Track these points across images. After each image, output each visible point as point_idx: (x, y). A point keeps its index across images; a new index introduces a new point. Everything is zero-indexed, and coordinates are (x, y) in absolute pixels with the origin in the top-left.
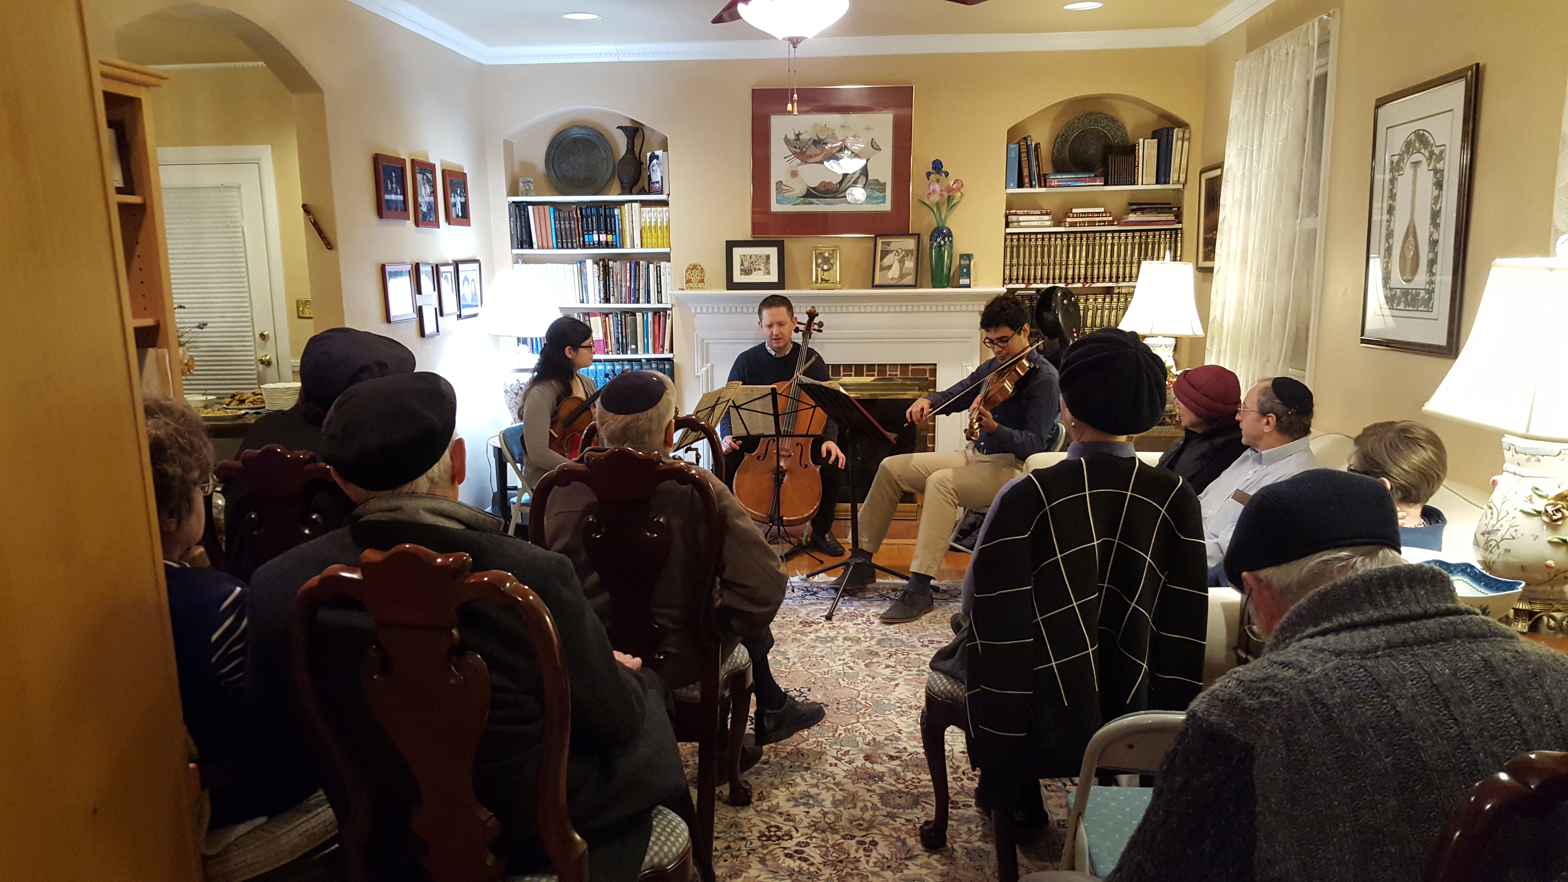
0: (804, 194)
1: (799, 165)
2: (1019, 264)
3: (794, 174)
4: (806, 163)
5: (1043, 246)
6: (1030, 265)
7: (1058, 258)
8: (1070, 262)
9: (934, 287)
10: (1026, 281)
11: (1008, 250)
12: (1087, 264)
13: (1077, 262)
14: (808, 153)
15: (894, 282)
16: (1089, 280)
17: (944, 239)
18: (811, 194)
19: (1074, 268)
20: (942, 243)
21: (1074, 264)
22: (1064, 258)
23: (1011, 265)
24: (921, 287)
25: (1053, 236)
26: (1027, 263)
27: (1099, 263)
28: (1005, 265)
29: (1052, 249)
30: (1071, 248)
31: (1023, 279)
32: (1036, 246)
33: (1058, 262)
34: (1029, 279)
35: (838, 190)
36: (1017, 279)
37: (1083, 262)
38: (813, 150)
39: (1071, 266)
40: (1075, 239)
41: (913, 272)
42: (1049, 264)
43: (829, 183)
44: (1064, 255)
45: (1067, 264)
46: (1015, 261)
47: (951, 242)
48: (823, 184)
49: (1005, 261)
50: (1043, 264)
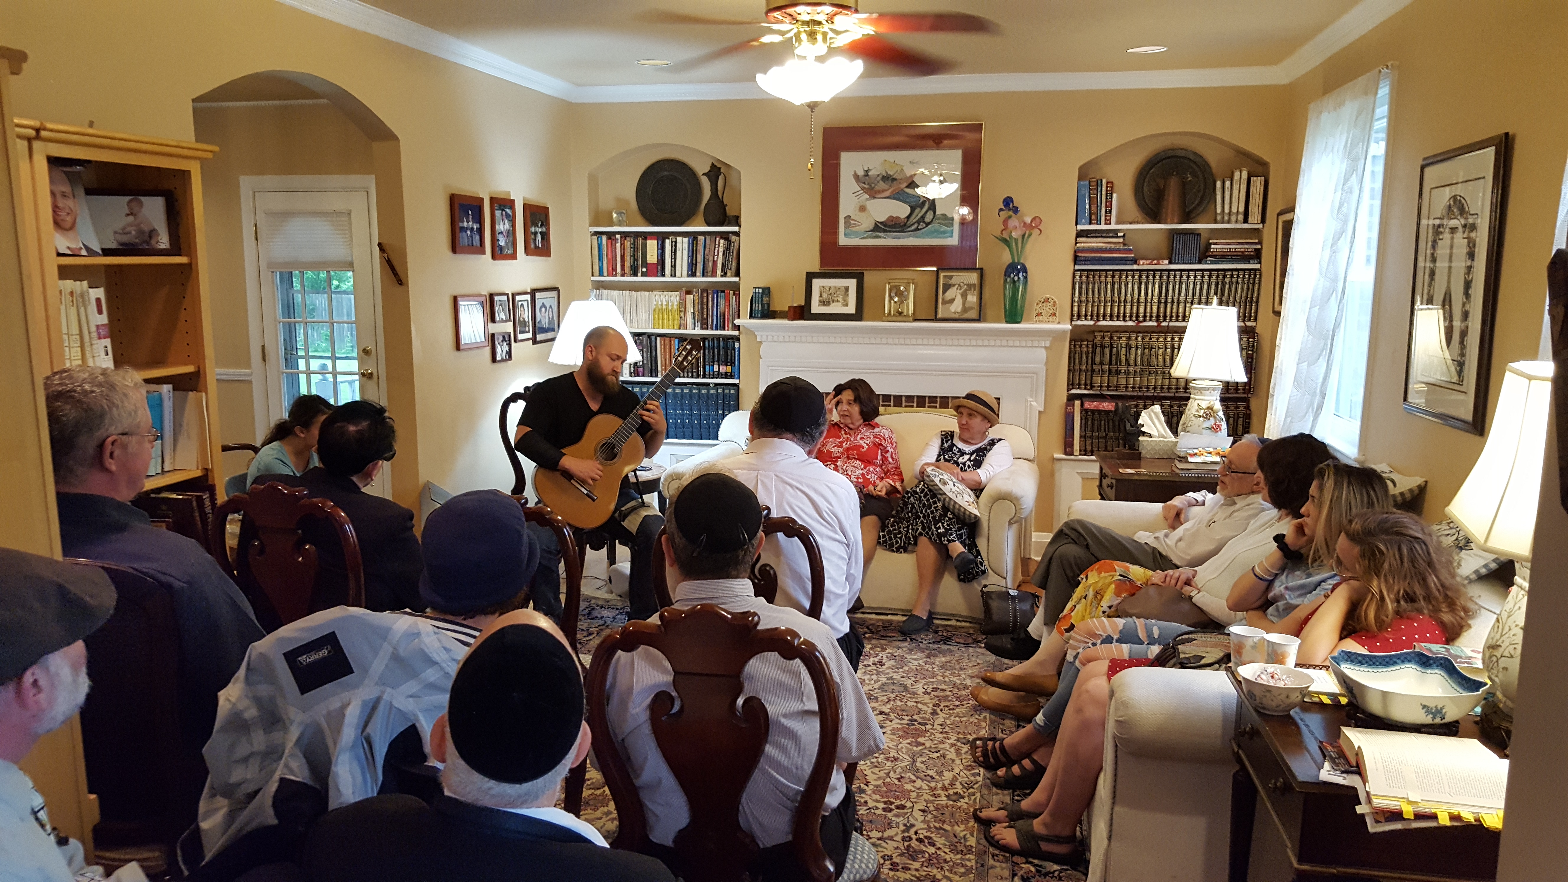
0: (872, 227)
1: (867, 200)
2: (1087, 301)
3: (863, 209)
4: (874, 198)
5: (1113, 284)
6: (1099, 302)
7: (1129, 296)
8: (1142, 300)
9: (1006, 322)
10: (1095, 318)
11: (1077, 286)
13: (1149, 300)
14: (877, 188)
15: (956, 316)
17: (1018, 275)
18: (879, 228)
19: (1145, 306)
20: (1017, 278)
21: (1146, 302)
23: (1080, 302)
25: (1124, 274)
26: (1096, 300)
28: (1073, 300)
29: (1123, 287)
30: (1143, 287)
31: (1092, 316)
32: (1106, 283)
33: (1129, 300)
34: (1098, 316)
35: (905, 224)
36: (1086, 316)
38: (882, 185)
39: (1143, 304)
41: (975, 306)
42: (1120, 302)
43: (898, 218)
44: (1136, 292)
45: (1139, 302)
46: (1084, 298)
47: (1025, 278)
48: (891, 218)
49: (1073, 298)
50: (1113, 302)
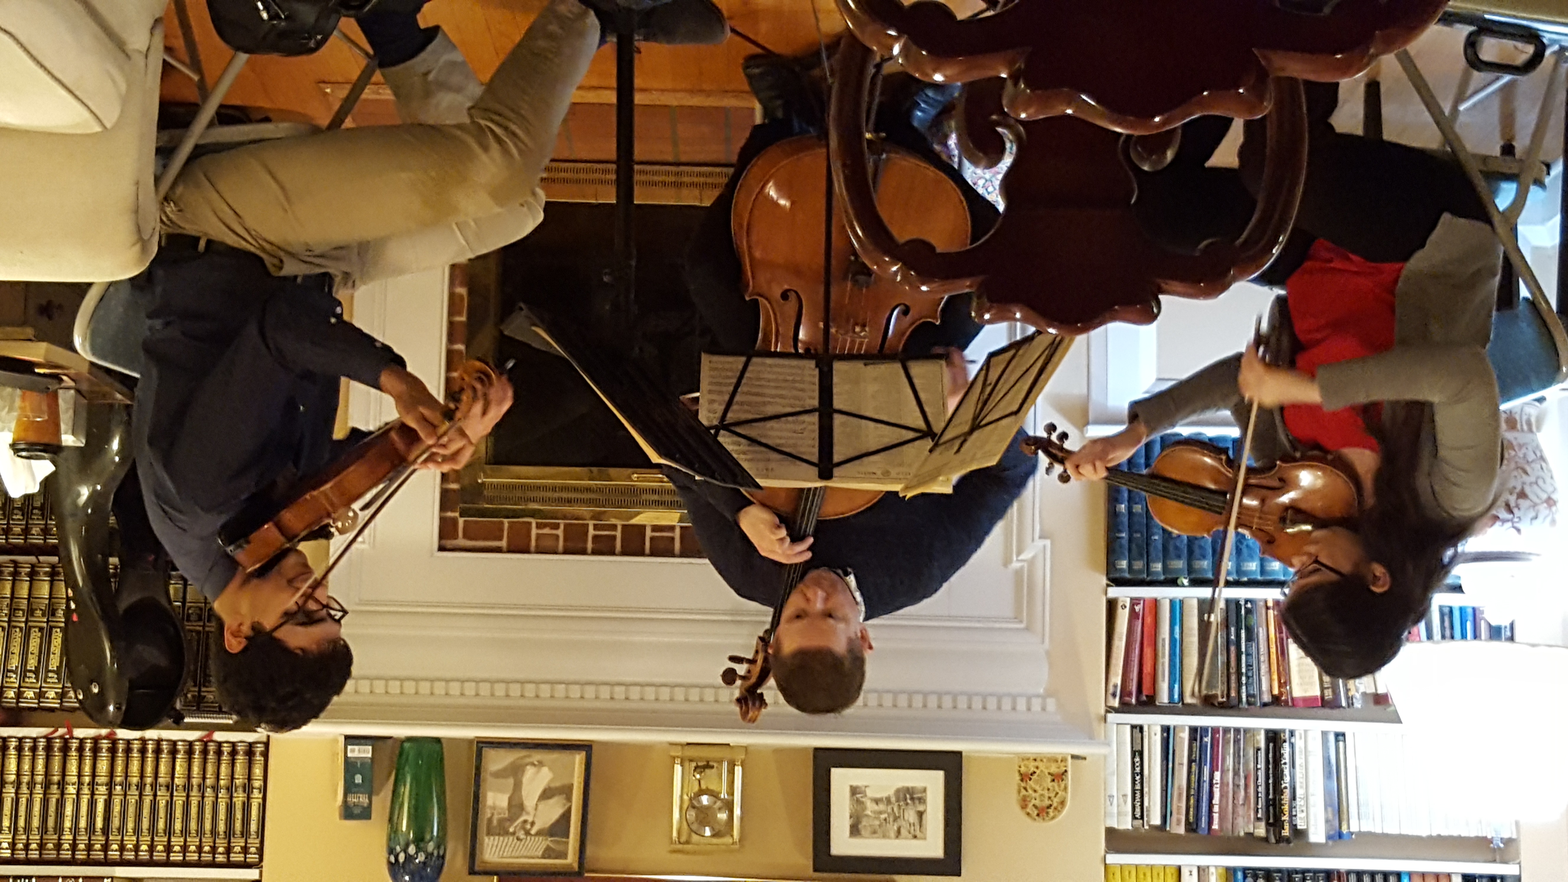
2: (230, 789)
5: (169, 831)
6: (202, 788)
7: (132, 800)
8: (103, 789)
9: (438, 740)
10: (212, 747)
11: (253, 827)
12: (62, 785)
13: (86, 790)
15: (537, 756)
16: (57, 744)
17: (409, 858)
19: (94, 775)
20: (412, 850)
21: (93, 784)
22: (117, 801)
23: (248, 788)
24: (470, 742)
25: (144, 855)
26: (209, 792)
27: (32, 785)
28: (264, 790)
29: (145, 824)
30: (99, 823)
31: (219, 753)
32: (185, 832)
33: (134, 791)
34: (205, 752)
36: (233, 753)
37: (71, 790)
40: (89, 847)
41: (488, 781)
42: (154, 786)
44: (116, 809)
45: (110, 785)
46: (239, 798)
47: (391, 851)
49: (264, 799)
50: (170, 787)
